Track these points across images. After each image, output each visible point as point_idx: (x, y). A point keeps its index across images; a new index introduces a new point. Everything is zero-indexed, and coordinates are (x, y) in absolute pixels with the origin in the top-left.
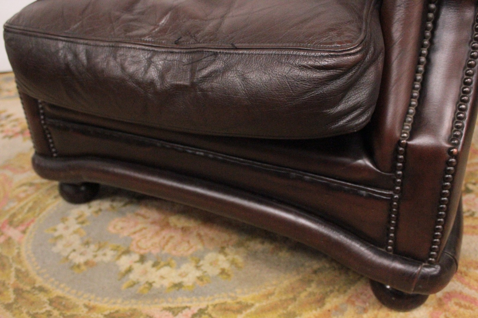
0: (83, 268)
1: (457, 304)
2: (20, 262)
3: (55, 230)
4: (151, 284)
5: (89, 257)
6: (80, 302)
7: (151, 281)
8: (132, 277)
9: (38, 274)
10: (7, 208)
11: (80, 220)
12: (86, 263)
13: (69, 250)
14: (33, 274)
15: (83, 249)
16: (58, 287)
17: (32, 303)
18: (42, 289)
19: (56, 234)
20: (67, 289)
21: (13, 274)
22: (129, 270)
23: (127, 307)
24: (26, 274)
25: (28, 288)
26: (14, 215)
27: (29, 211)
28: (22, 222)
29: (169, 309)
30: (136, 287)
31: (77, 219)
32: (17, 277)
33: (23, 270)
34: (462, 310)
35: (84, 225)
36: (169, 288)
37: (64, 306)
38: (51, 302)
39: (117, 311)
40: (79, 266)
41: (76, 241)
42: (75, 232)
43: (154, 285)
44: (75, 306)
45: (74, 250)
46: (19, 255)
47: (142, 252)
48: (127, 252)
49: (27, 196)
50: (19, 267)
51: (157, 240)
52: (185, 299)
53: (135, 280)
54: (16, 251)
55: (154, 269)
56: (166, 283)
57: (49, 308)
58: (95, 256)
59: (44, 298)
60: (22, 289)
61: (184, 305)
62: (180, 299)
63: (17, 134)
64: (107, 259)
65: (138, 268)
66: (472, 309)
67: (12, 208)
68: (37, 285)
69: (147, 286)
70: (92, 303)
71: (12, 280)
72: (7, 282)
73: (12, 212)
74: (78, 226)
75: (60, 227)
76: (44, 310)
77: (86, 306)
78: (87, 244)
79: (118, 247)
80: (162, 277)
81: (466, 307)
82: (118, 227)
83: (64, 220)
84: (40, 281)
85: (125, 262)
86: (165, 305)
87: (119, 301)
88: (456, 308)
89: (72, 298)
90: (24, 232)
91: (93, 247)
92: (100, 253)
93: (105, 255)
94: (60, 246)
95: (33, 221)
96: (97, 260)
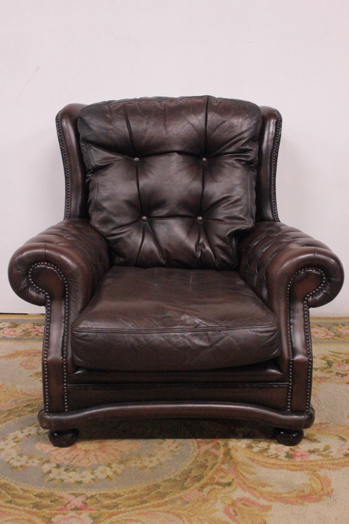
0: (20, 469)
4: (62, 480)
5: (23, 463)
6: (18, 487)
8: (51, 476)
11: (16, 440)
12: (21, 466)
13: (9, 458)
15: (19, 458)
20: (10, 480)
22: (50, 472)
23: (48, 491)
29: (73, 494)
30: (53, 481)
31: (13, 439)
34: (244, 507)
35: (19, 443)
36: (74, 483)
37: (8, 489)
39: (42, 493)
40: (16, 468)
41: (14, 454)
42: (12, 447)
43: (65, 481)
44: (15, 489)
45: (13, 458)
47: (58, 462)
48: (48, 462)
52: (83, 490)
53: (53, 477)
55: (65, 473)
56: (72, 481)
58: (27, 463)
61: (83, 492)
62: (80, 489)
64: (34, 465)
65: (55, 471)
69: (60, 481)
70: (26, 488)
74: (15, 444)
77: (22, 489)
78: (21, 455)
79: (42, 458)
80: (70, 477)
81: (247, 506)
82: (42, 447)
83: (4, 439)
85: (46, 467)
86: (71, 492)
87: (43, 488)
88: (241, 506)
89: (13, 484)
91: (25, 458)
92: (30, 461)
93: (33, 462)
94: (3, 455)
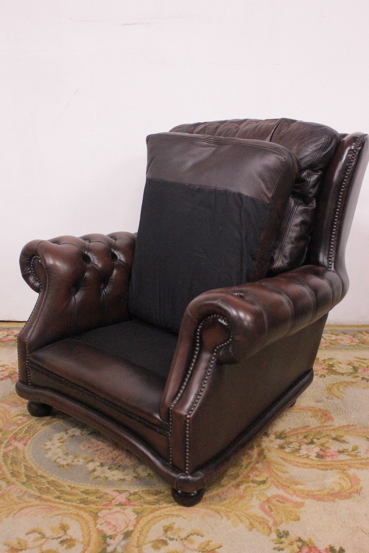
0: (66, 467)
1: (277, 500)
2: (26, 461)
3: (46, 445)
4: (107, 478)
5: (69, 461)
6: (66, 484)
7: (107, 476)
8: (96, 474)
9: (39, 469)
10: (11, 429)
11: (61, 440)
12: (67, 465)
13: (56, 457)
14: (35, 468)
15: (65, 457)
16: (51, 476)
17: (38, 483)
18: (42, 476)
19: (47, 447)
20: (57, 477)
21: (23, 467)
22: (94, 470)
23: (94, 488)
24: (31, 469)
25: (34, 475)
26: (16, 434)
27: (25, 432)
28: (22, 439)
29: (117, 491)
30: (98, 479)
31: (59, 439)
32: (26, 469)
33: (29, 466)
34: (279, 504)
35: (64, 444)
36: (117, 481)
37: (56, 485)
38: (49, 483)
39: (88, 490)
40: (63, 466)
41: (61, 454)
42: (58, 447)
43: (109, 478)
44: (64, 486)
45: (59, 457)
46: (24, 457)
47: (102, 461)
48: (92, 461)
49: (23, 423)
50: (26, 464)
51: (111, 455)
52: (126, 487)
54: (22, 455)
55: (109, 471)
56: (115, 478)
57: (48, 486)
58: (73, 462)
59: (44, 481)
60: (30, 476)
61: (126, 489)
62: (123, 486)
63: (7, 377)
64: (80, 464)
65: (99, 469)
66: (284, 503)
67: (15, 429)
68: (39, 474)
69: (104, 478)
70: (73, 486)
71: (23, 471)
72: (20, 471)
73: (14, 432)
74: (60, 444)
75: (49, 443)
76: (45, 486)
77: (69, 486)
78: (67, 454)
79: (87, 457)
80: (114, 475)
81: (281, 502)
82: (86, 447)
83: (50, 440)
84: (40, 472)
85: (91, 466)
86: (115, 489)
87: (89, 485)
88: (276, 502)
89: (60, 481)
90: (25, 445)
91: (71, 457)
92: (76, 460)
93: (79, 461)
94: (50, 454)
95: (30, 438)
96: (73, 463)
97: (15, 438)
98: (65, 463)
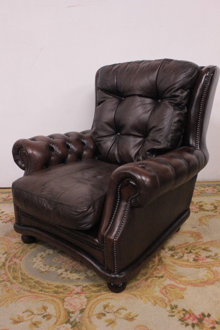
0: (45, 273)
2: (22, 270)
3: (33, 260)
4: (69, 278)
5: (47, 269)
6: (45, 283)
7: (69, 277)
8: (63, 276)
9: (29, 274)
10: (12, 252)
11: (42, 257)
12: (46, 271)
13: (39, 267)
14: (27, 274)
15: (44, 267)
16: (36, 278)
17: (29, 282)
18: (31, 279)
19: (33, 262)
20: (40, 279)
21: (20, 274)
22: (62, 274)
23: (61, 284)
24: (25, 274)
25: (26, 278)
26: (15, 254)
27: (21, 253)
28: (19, 257)
29: (76, 285)
30: (64, 279)
31: (40, 257)
32: (22, 275)
33: (23, 273)
34: (171, 289)
35: (44, 259)
36: (75, 280)
37: (40, 283)
38: (35, 282)
39: (58, 285)
40: (43, 272)
41: (42, 265)
42: (40, 261)
43: (70, 278)
45: (41, 267)
46: (20, 268)
47: (66, 268)
48: (60, 268)
49: (19, 248)
50: (21, 272)
51: (71, 265)
52: (81, 282)
53: (64, 277)
54: (19, 267)
55: (70, 274)
56: (74, 278)
57: (35, 284)
58: (49, 269)
59: (32, 281)
60: (24, 279)
61: (80, 284)
62: (79, 283)
63: (9, 221)
65: (64, 273)
68: (29, 278)
70: (49, 283)
71: (20, 276)
72: (18, 276)
73: (14, 253)
74: (41, 259)
75: (34, 259)
76: (33, 284)
77: (47, 284)
78: (45, 265)
79: (57, 266)
80: (73, 276)
81: (173, 288)
82: (57, 260)
83: (35, 257)
84: (30, 276)
85: (60, 271)
86: (74, 284)
87: (59, 282)
88: (170, 288)
89: (42, 281)
90: (21, 260)
91: (48, 266)
92: (51, 268)
93: (52, 269)
94: (35, 266)
95: (23, 257)
96: (49, 270)
97: (14, 256)
98: (44, 270)
